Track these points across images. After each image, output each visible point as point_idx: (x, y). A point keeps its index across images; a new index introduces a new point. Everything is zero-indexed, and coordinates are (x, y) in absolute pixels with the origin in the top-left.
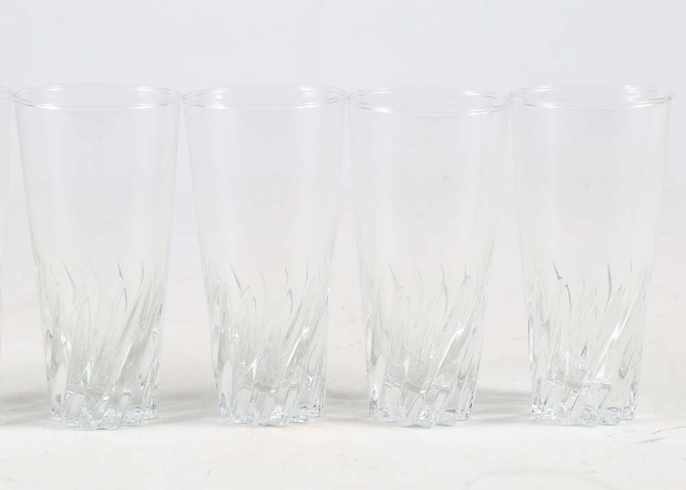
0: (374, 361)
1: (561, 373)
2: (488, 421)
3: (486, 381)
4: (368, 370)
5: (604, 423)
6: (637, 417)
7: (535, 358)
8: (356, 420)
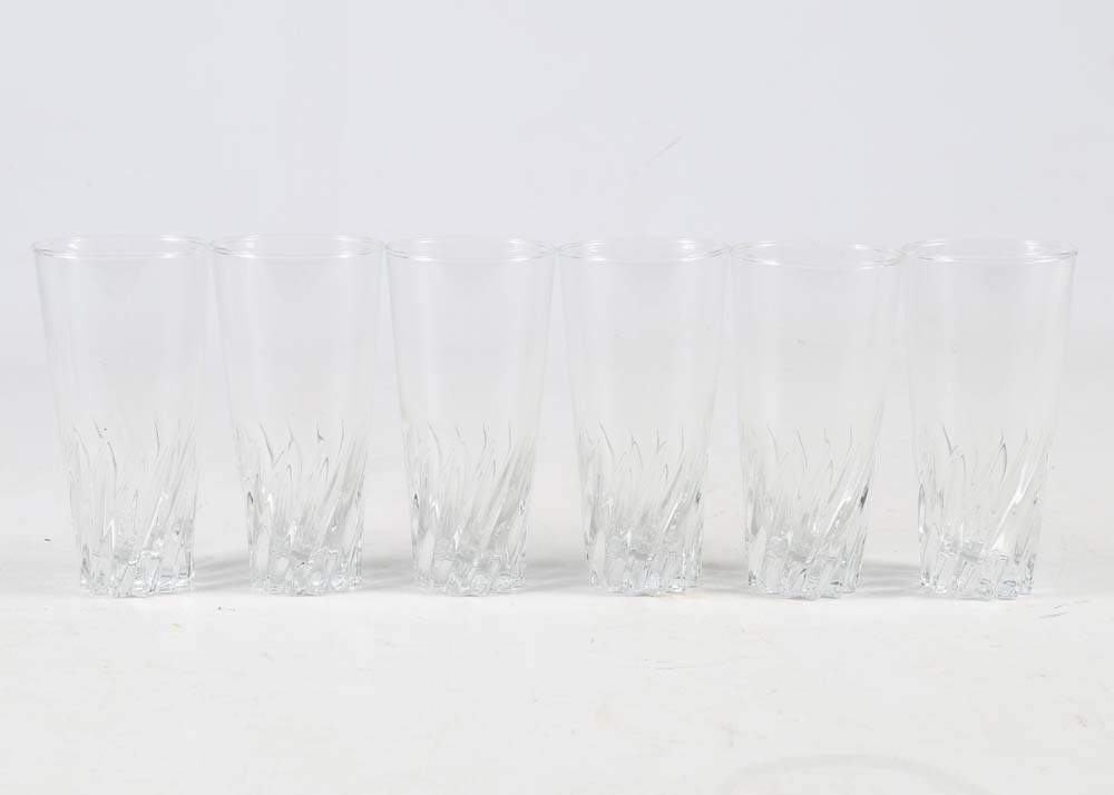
0: (755, 530)
1: (955, 544)
2: (875, 594)
3: (873, 554)
4: (747, 540)
5: (1000, 597)
6: (1033, 591)
7: (926, 529)
8: (734, 591)
